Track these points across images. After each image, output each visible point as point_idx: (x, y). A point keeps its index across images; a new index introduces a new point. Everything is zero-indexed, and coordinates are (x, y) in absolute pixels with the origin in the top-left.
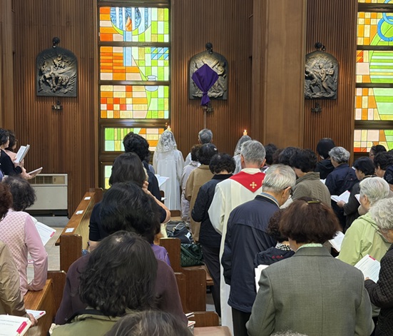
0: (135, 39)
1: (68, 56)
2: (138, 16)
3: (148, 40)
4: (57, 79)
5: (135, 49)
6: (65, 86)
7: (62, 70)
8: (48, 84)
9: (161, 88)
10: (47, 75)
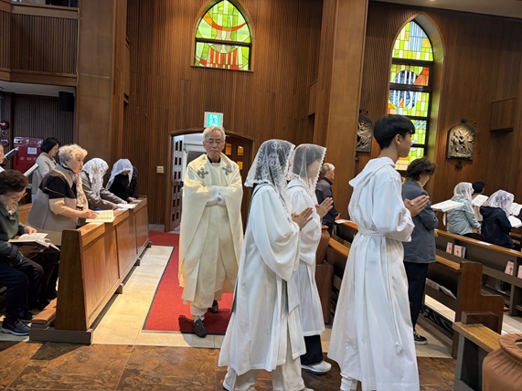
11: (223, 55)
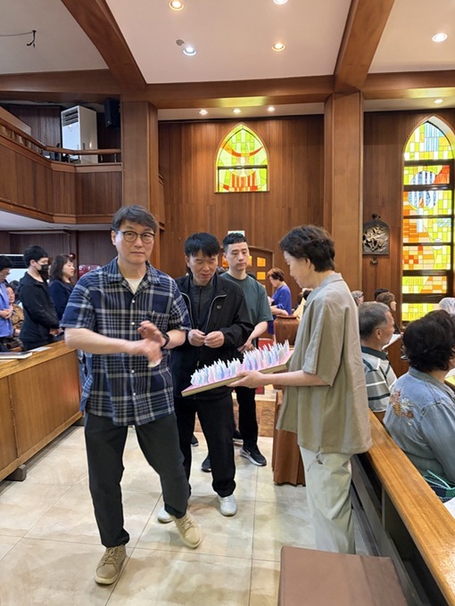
0: (426, 213)
1: (383, 226)
2: (429, 197)
3: (436, 213)
4: (375, 242)
5: (426, 220)
6: (380, 247)
7: (379, 236)
8: (369, 246)
9: (445, 247)
10: (369, 240)
11: (243, 179)
